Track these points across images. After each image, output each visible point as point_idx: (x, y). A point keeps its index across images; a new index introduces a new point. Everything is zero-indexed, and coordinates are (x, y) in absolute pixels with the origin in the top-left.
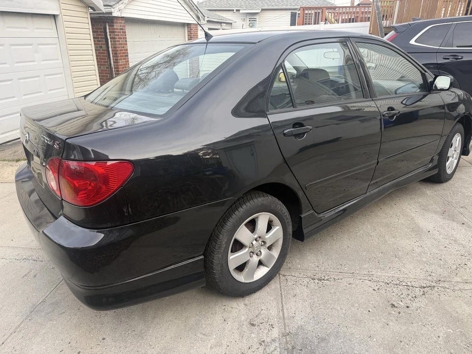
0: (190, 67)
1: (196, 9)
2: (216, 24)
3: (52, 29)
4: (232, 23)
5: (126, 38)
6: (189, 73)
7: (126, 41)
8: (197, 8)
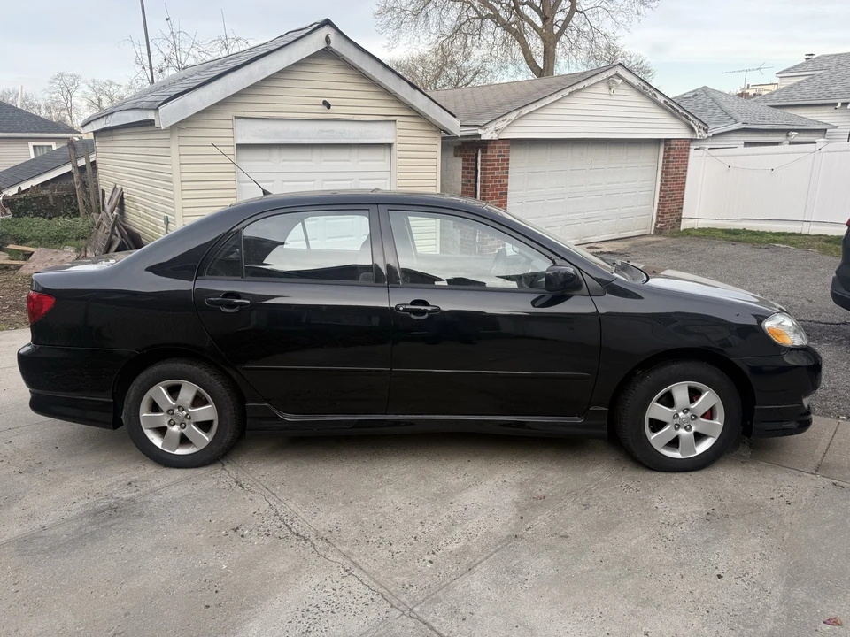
0: (658, 210)
1: (685, 113)
2: (771, 134)
3: (384, 161)
4: (826, 130)
5: (508, 168)
6: (654, 221)
7: (507, 173)
8: (688, 112)
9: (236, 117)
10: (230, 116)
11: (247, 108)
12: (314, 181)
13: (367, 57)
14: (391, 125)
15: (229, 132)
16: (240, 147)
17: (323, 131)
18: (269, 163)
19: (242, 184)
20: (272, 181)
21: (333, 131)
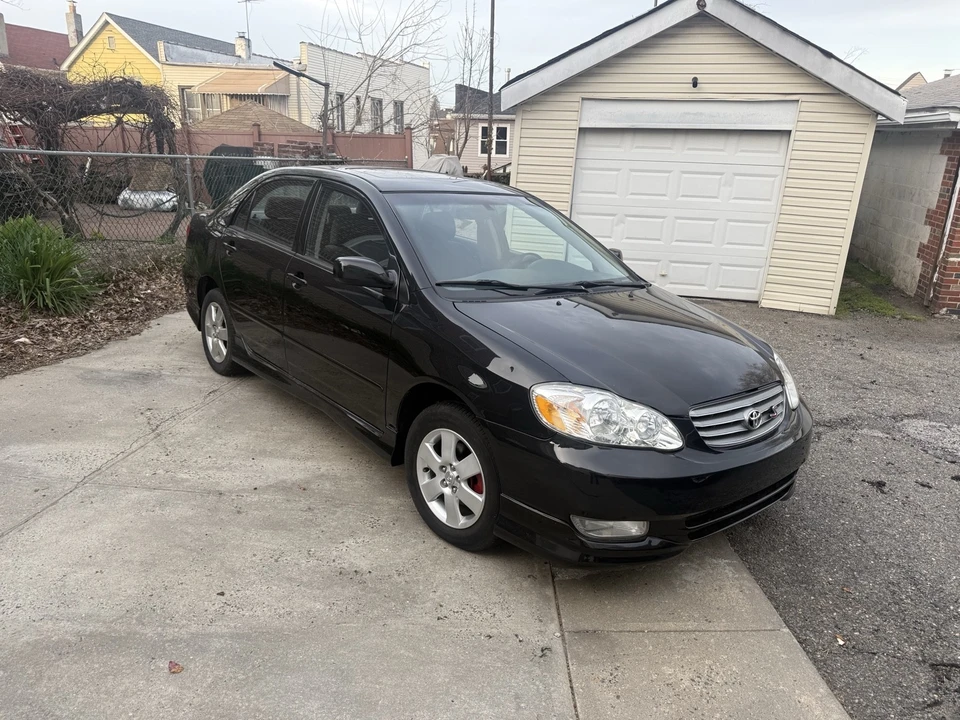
3: (777, 153)
9: (583, 99)
10: (577, 97)
11: (597, 88)
12: (669, 172)
13: (757, 20)
14: (791, 107)
15: (574, 115)
16: (583, 131)
17: (689, 114)
18: (618, 150)
19: (584, 172)
20: (618, 170)
21: (701, 114)
